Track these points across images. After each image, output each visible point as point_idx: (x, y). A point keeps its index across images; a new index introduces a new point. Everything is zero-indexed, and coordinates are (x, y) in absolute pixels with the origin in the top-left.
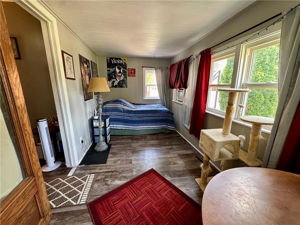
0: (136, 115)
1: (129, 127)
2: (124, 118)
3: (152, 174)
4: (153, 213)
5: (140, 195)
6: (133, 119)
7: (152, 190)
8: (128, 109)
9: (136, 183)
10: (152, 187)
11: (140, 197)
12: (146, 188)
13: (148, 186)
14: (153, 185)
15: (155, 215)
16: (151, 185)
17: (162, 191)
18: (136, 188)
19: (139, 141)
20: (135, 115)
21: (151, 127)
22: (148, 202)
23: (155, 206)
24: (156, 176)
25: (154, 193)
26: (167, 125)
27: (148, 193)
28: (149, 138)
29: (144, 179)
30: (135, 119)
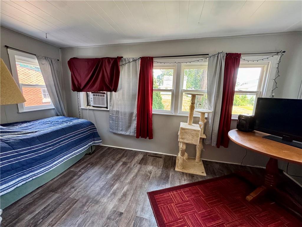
0: (47, 144)
1: (36, 172)
2: (17, 160)
3: (157, 196)
4: (207, 216)
5: (184, 220)
6: (42, 153)
7: (180, 206)
8: (20, 138)
9: (166, 220)
10: (176, 205)
11: (187, 222)
12: (176, 210)
13: (174, 208)
14: (173, 202)
15: (209, 215)
16: (172, 204)
17: (182, 198)
18: (173, 222)
19: (74, 184)
20: (45, 145)
21: (75, 154)
22: (195, 216)
23: (200, 211)
24: (162, 194)
25: (185, 206)
26: (94, 141)
27: (183, 211)
28: (80, 171)
29: (161, 208)
30: (46, 151)
